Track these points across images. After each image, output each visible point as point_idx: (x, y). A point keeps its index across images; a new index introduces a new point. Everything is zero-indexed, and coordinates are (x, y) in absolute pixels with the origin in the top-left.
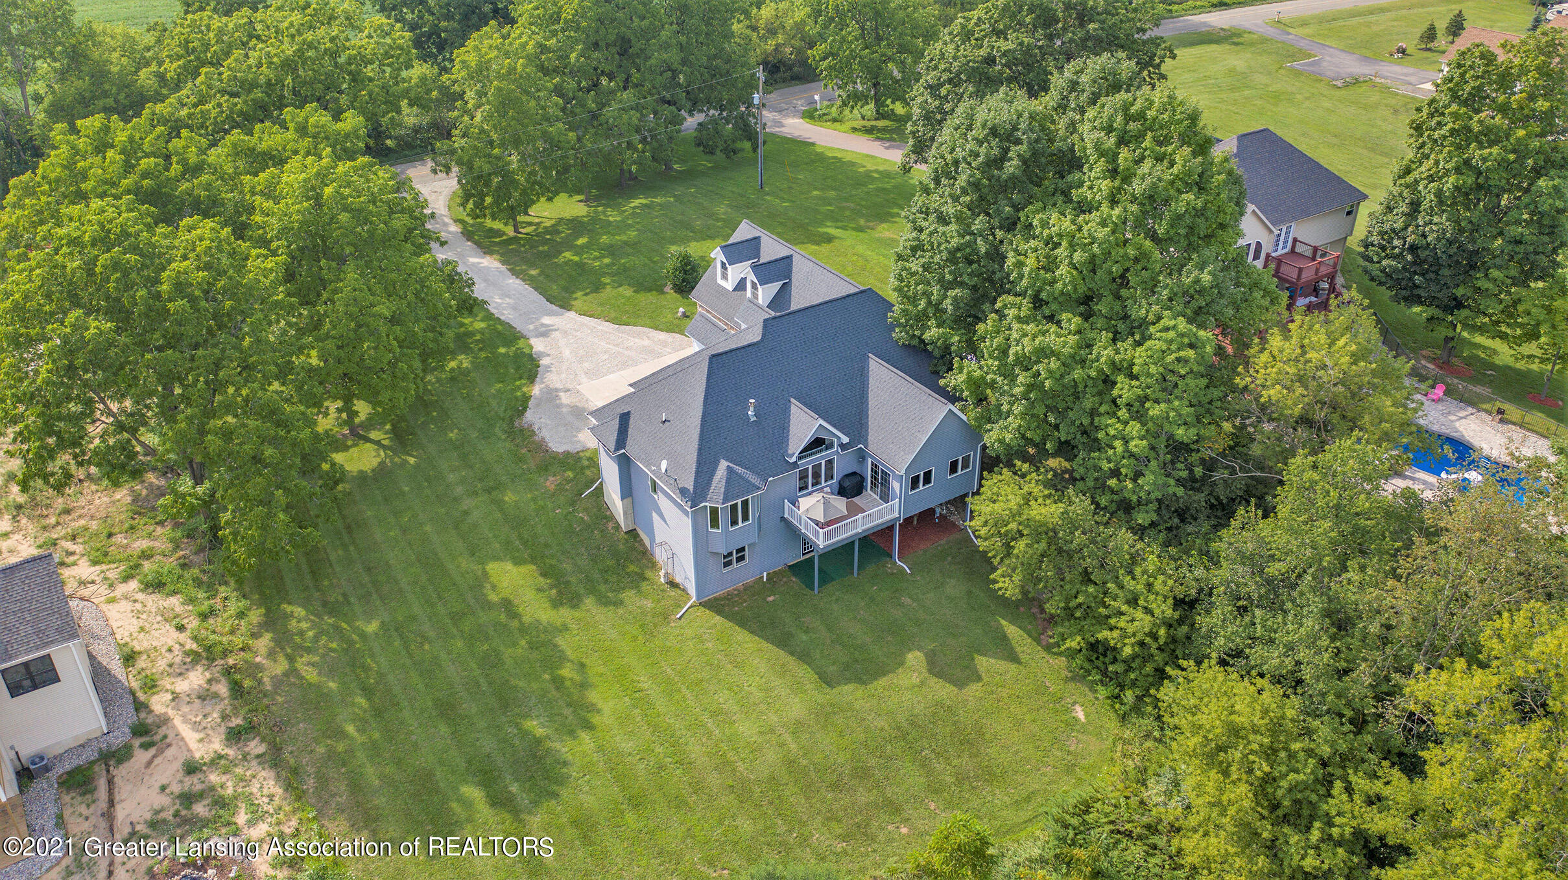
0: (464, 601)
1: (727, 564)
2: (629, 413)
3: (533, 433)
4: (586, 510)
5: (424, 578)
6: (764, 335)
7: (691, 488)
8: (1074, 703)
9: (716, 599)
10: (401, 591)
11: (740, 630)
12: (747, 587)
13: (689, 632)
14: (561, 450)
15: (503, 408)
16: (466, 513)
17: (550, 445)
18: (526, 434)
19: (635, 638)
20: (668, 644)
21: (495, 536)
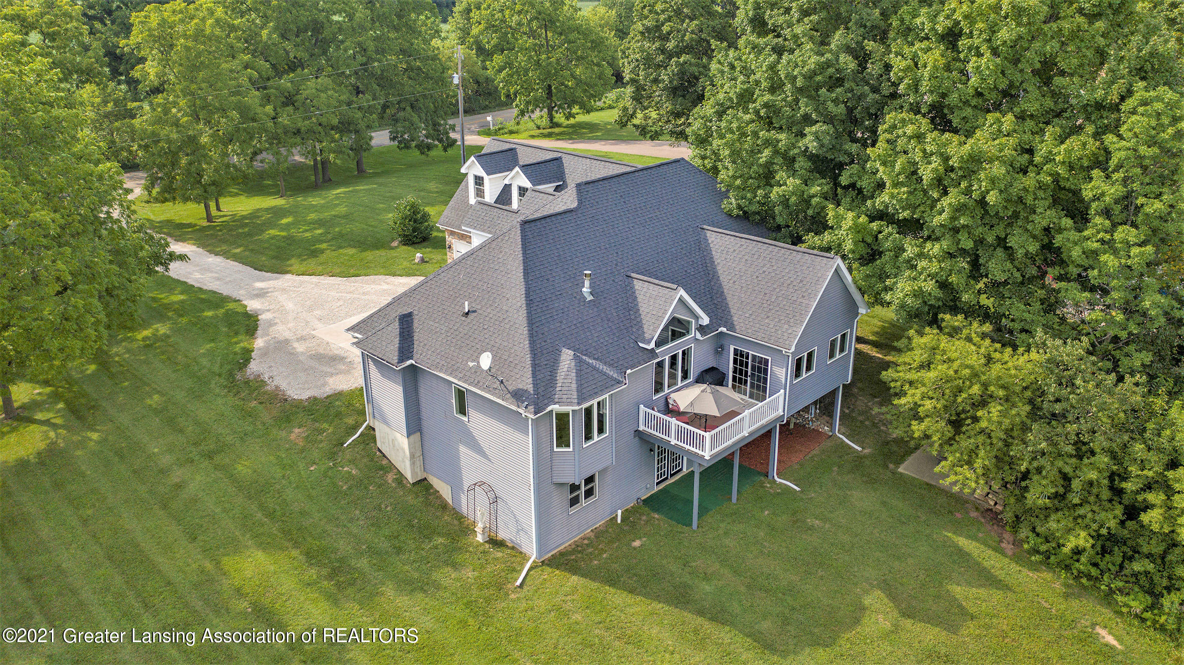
0: (186, 605)
1: (574, 501)
2: (410, 315)
3: (264, 383)
4: (352, 462)
5: (118, 580)
6: (580, 202)
7: (530, 388)
8: (1093, 625)
9: (562, 554)
10: (81, 604)
11: (613, 590)
12: (598, 534)
13: (541, 604)
14: (305, 395)
15: (218, 365)
16: (179, 486)
17: (289, 393)
18: (256, 385)
19: (463, 624)
20: (517, 625)
21: (224, 510)
